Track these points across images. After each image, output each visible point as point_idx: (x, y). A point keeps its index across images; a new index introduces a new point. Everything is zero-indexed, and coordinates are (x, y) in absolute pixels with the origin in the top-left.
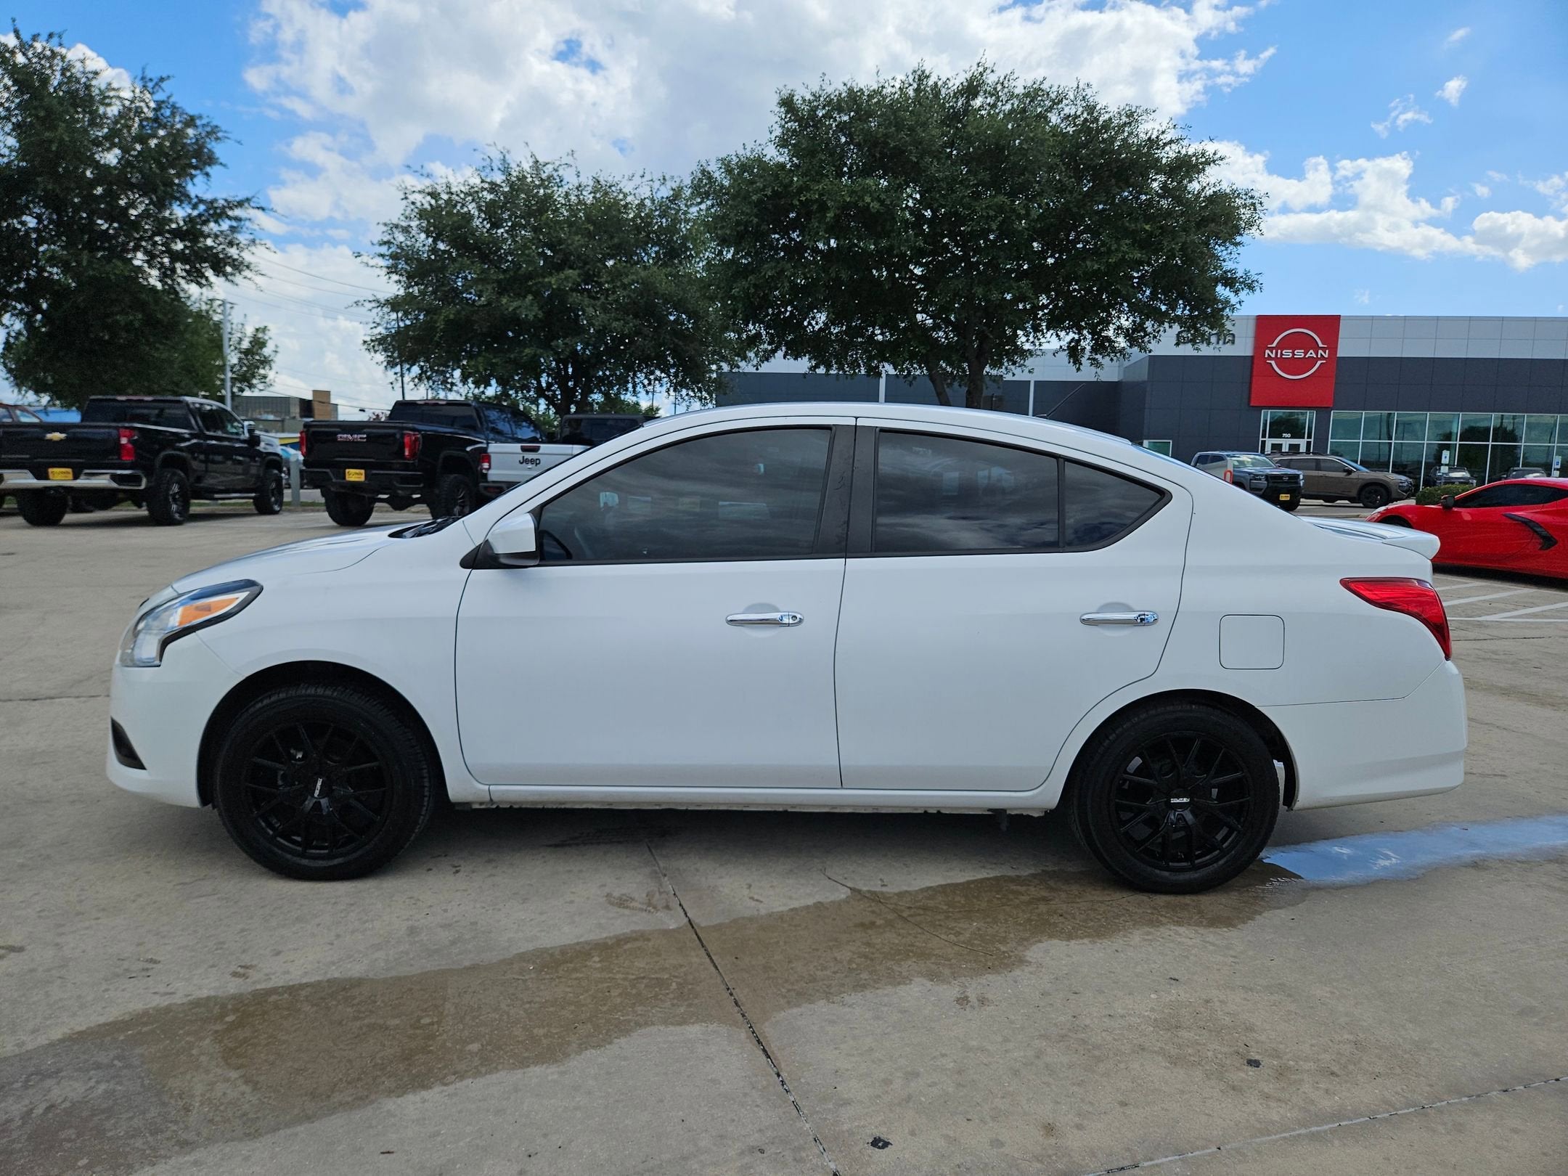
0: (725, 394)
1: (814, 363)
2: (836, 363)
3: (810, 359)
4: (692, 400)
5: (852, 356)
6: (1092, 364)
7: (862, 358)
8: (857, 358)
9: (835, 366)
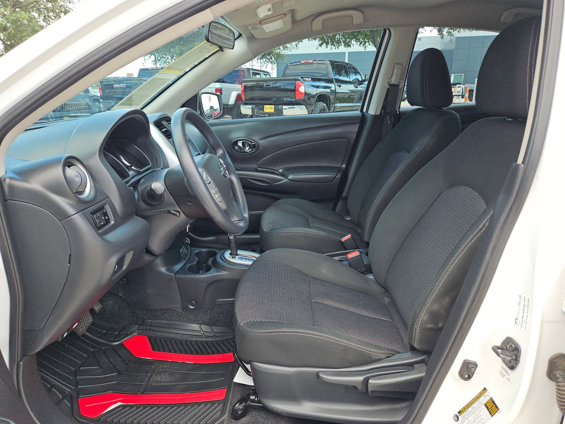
0: (282, 59)
1: (321, 42)
2: (331, 42)
3: (319, 40)
4: (268, 63)
5: (338, 38)
6: (449, 35)
7: (342, 39)
8: (340, 39)
9: (330, 43)
